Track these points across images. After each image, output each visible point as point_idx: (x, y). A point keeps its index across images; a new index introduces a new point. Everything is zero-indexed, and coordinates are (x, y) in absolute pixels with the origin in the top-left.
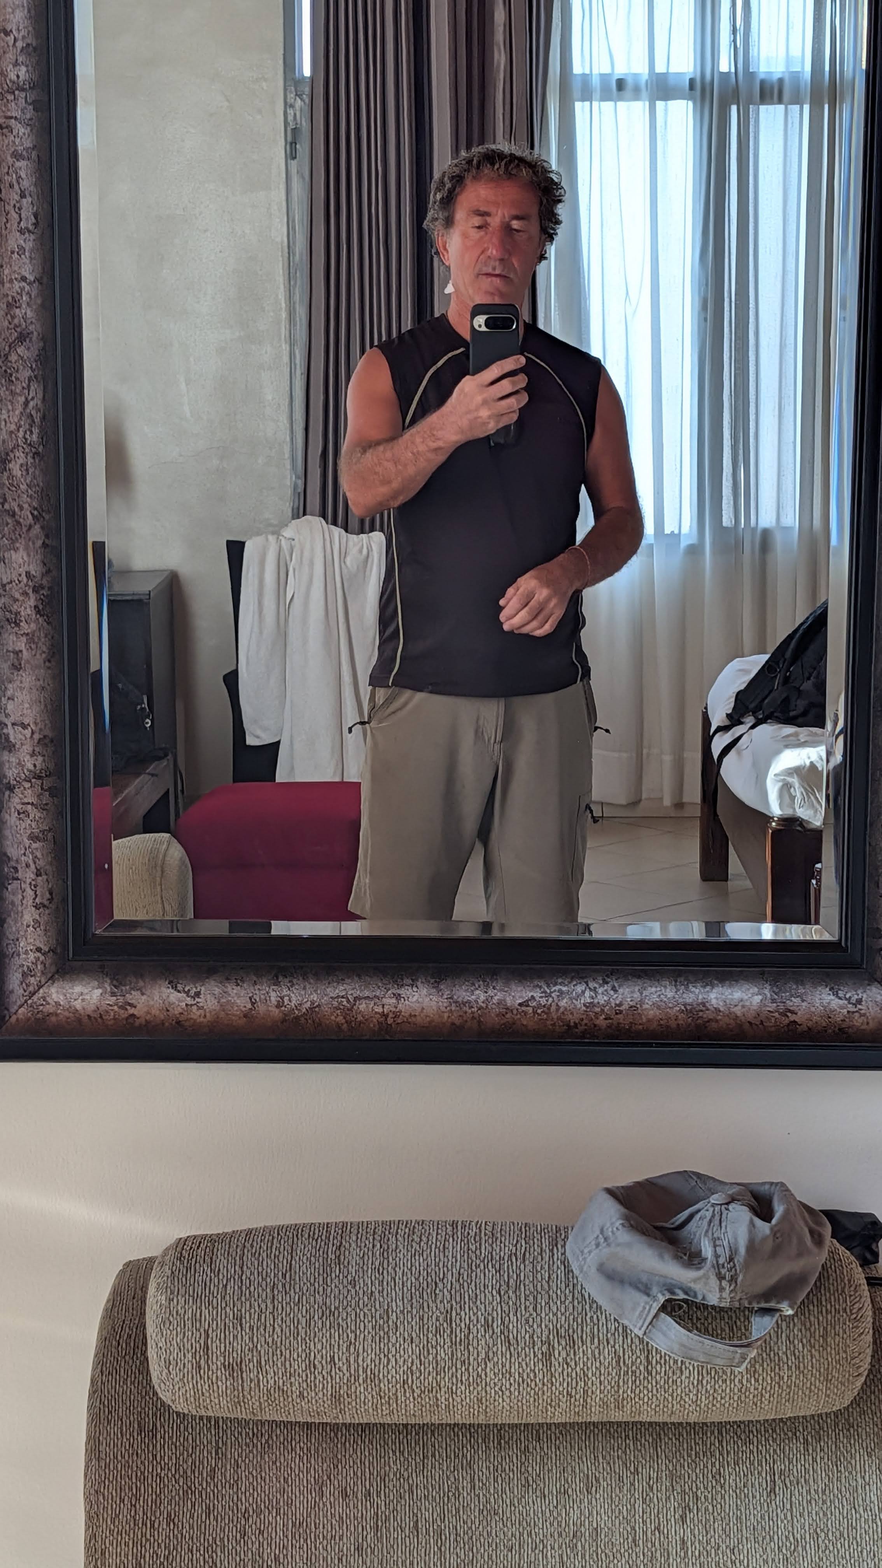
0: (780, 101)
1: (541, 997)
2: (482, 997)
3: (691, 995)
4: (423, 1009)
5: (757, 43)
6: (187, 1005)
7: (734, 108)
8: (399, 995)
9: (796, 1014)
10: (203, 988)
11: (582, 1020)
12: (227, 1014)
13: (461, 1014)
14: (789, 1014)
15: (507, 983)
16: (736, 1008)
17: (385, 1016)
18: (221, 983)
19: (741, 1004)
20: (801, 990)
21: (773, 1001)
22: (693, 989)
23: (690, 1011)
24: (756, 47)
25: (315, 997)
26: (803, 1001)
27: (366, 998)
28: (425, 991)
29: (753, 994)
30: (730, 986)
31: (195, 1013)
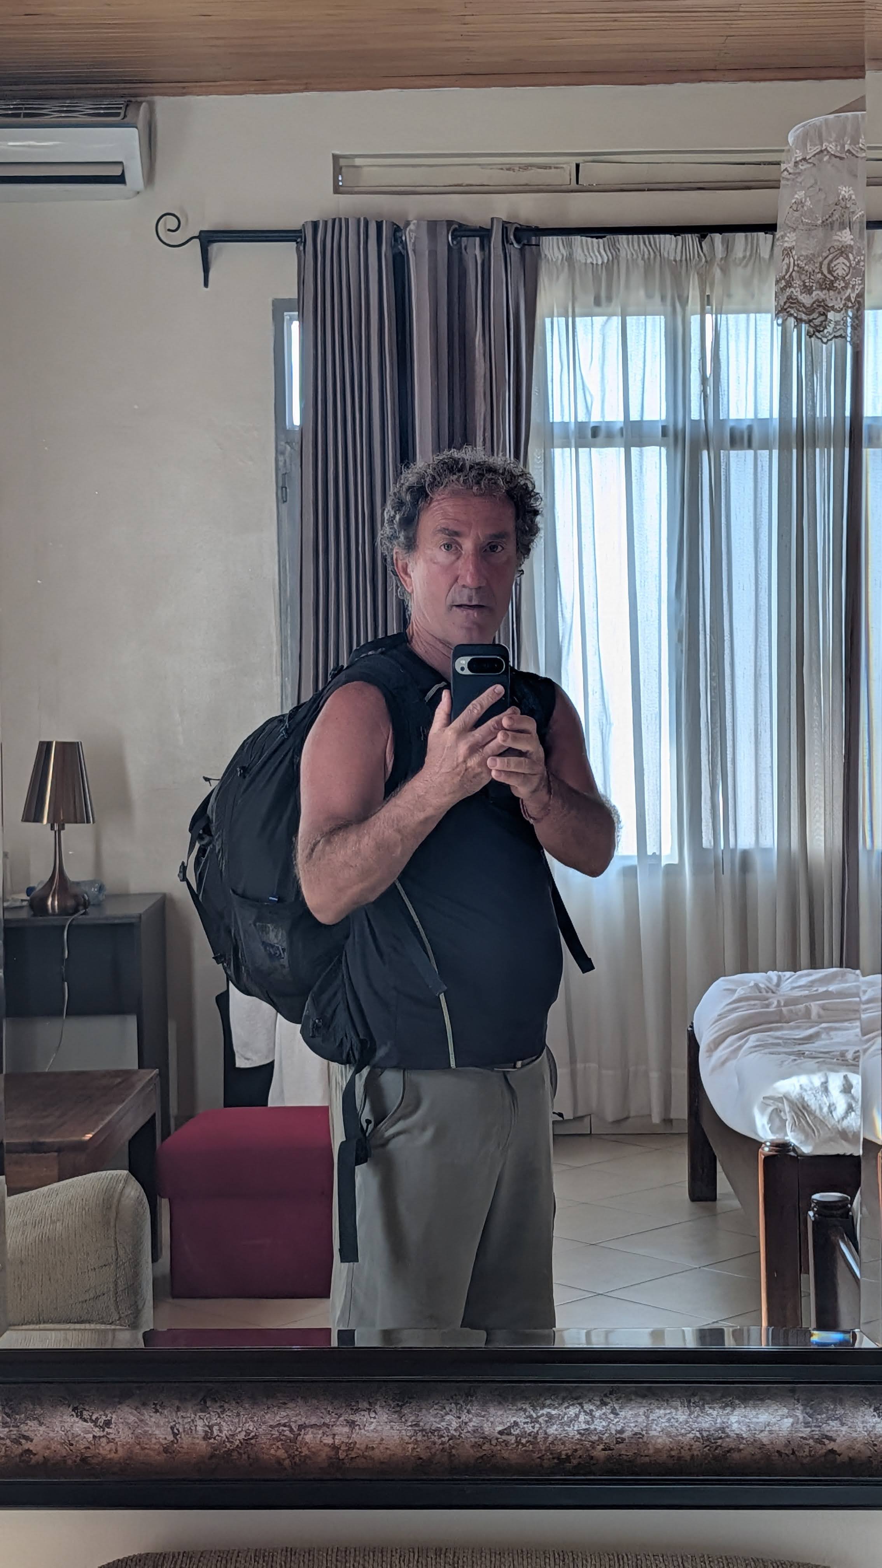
0: (750, 446)
1: (526, 1423)
2: (455, 1425)
3: (708, 1419)
4: (382, 1440)
5: (726, 393)
6: (94, 1437)
7: (705, 453)
8: (353, 1422)
9: (834, 1441)
10: (114, 1416)
11: (576, 1450)
12: (143, 1449)
13: (430, 1444)
14: (827, 1442)
15: (484, 1404)
16: (762, 1434)
17: (335, 1448)
18: (136, 1408)
19: (768, 1429)
20: (840, 1411)
21: (807, 1424)
22: (711, 1411)
23: (708, 1440)
24: (726, 396)
25: (250, 1426)
26: (843, 1424)
27: (312, 1426)
28: (384, 1417)
29: (783, 1417)
30: (755, 1407)
31: (105, 1449)
